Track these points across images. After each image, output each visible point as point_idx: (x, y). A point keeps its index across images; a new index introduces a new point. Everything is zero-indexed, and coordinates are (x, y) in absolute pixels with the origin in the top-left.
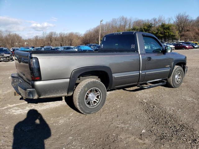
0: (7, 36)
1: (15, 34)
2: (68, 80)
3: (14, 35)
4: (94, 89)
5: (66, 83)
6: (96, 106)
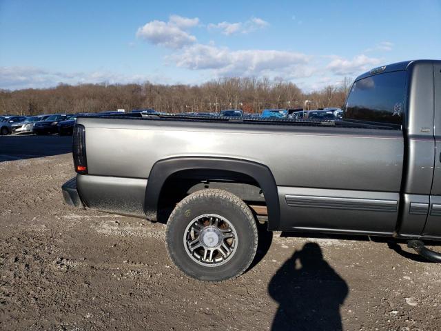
0: (275, 88)
1: (290, 84)
2: (144, 183)
3: (286, 87)
4: (214, 218)
5: (138, 188)
6: (219, 264)
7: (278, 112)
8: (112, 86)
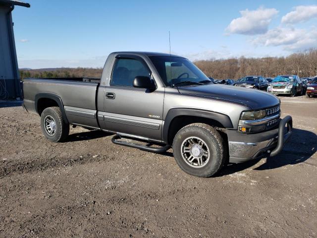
7: (288, 77)
8: (217, 61)
